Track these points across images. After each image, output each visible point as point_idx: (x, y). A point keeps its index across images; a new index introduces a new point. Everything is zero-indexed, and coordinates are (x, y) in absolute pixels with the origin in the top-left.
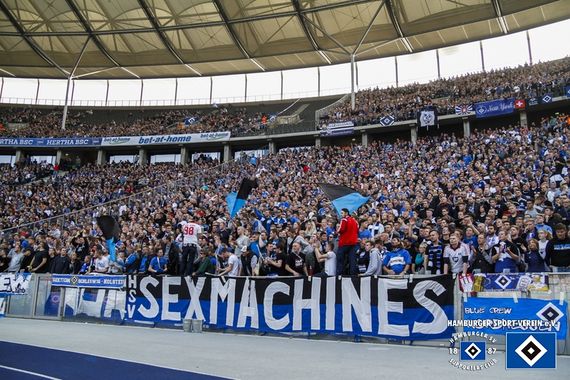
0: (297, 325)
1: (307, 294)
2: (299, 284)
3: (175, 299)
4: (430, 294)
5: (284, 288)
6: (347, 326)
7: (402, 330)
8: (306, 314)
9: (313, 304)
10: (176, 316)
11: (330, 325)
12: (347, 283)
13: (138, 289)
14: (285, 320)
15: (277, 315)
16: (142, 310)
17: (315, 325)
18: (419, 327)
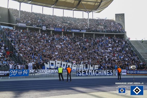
0: (99, 75)
1: (100, 72)
2: (99, 70)
3: (84, 73)
4: (111, 71)
5: (98, 71)
6: (104, 75)
7: (109, 75)
8: (100, 74)
9: (101, 73)
10: (84, 75)
11: (102, 75)
12: (104, 70)
13: (78, 72)
14: (98, 74)
15: (97, 74)
16: (79, 74)
17: (101, 75)
18: (110, 74)
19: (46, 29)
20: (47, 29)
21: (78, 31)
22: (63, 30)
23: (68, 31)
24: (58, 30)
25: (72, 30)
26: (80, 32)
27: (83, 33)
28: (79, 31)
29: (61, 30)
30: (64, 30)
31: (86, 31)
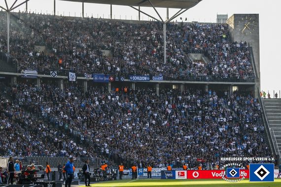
19: (76, 78)
20: (78, 78)
21: (145, 78)
22: (112, 79)
23: (123, 79)
24: (102, 79)
25: (131, 78)
26: (151, 81)
27: (157, 83)
28: (148, 79)
29: (108, 79)
30: (114, 78)
31: (164, 79)
